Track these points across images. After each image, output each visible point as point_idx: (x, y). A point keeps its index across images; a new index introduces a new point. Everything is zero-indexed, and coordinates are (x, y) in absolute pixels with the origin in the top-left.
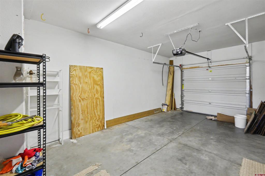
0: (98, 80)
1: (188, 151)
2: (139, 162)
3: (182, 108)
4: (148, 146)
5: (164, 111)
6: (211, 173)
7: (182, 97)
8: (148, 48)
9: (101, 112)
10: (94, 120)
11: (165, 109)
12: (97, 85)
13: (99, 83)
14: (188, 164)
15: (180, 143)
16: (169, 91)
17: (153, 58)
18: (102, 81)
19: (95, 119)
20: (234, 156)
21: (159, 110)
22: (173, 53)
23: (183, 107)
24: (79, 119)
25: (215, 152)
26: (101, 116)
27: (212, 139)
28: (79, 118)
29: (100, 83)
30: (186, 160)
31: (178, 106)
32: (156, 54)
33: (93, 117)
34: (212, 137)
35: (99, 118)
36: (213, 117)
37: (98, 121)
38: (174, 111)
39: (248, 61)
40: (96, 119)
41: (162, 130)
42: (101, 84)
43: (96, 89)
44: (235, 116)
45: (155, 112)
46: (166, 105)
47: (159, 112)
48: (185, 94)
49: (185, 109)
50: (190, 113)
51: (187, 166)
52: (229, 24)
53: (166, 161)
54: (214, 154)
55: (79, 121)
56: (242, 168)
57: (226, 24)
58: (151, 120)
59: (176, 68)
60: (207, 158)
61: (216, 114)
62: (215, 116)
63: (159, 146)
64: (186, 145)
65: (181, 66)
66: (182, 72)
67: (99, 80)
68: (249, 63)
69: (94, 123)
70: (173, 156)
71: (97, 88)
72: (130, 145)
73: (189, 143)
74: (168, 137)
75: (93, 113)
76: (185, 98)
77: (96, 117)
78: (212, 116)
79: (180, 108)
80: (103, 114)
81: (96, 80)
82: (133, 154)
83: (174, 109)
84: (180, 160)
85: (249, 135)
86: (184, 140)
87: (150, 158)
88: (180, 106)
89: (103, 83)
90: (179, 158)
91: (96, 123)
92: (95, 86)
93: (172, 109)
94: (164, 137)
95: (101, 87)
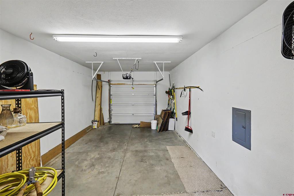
0: (31, 103)
1: (141, 154)
2: (118, 177)
3: (110, 122)
4: (112, 163)
5: (95, 128)
6: (160, 160)
7: (110, 111)
8: (86, 62)
9: (37, 146)
10: (28, 160)
11: (95, 126)
12: (31, 109)
13: (33, 106)
14: (147, 161)
15: (132, 151)
16: (98, 106)
17: (93, 75)
18: (36, 103)
19: (29, 158)
20: (163, 147)
21: (90, 128)
22: (123, 77)
23: (111, 120)
24: (8, 166)
25: (154, 149)
26: (37, 152)
27: (146, 141)
28: (8, 164)
29: (35, 106)
30: (145, 160)
31: (106, 120)
32: (96, 71)
33: (26, 156)
34: (146, 140)
35: (34, 155)
36: (138, 125)
37: (33, 160)
38: (103, 126)
39: (155, 83)
40: (31, 158)
41: (111, 146)
42: (35, 108)
43: (30, 115)
44: (151, 122)
45: (87, 131)
46: (96, 121)
47: (90, 130)
48: (113, 108)
49: (113, 122)
50: (118, 125)
51: (148, 163)
52: (155, 62)
53: (134, 166)
54: (154, 150)
55: (8, 169)
56: (169, 151)
57: (154, 62)
58: (90, 141)
59: (103, 83)
60: (153, 154)
61: (139, 123)
62: (139, 124)
63: (120, 159)
64: (137, 151)
65: (109, 82)
66: (110, 87)
67: (33, 101)
68: (156, 85)
69: (28, 164)
70: (136, 161)
71: (31, 113)
72: (96, 169)
73: (137, 149)
74: (121, 150)
75: (27, 151)
76: (113, 112)
77: (30, 155)
78: (136, 124)
79: (108, 122)
80: (39, 148)
81: (29, 103)
82: (106, 174)
83: (103, 125)
84: (142, 161)
85: (160, 132)
86: (132, 148)
87: (123, 170)
88: (108, 120)
89: (38, 105)
90: (140, 160)
91: (30, 165)
92: (28, 112)
93: (101, 124)
94: (118, 151)
95: (35, 112)
